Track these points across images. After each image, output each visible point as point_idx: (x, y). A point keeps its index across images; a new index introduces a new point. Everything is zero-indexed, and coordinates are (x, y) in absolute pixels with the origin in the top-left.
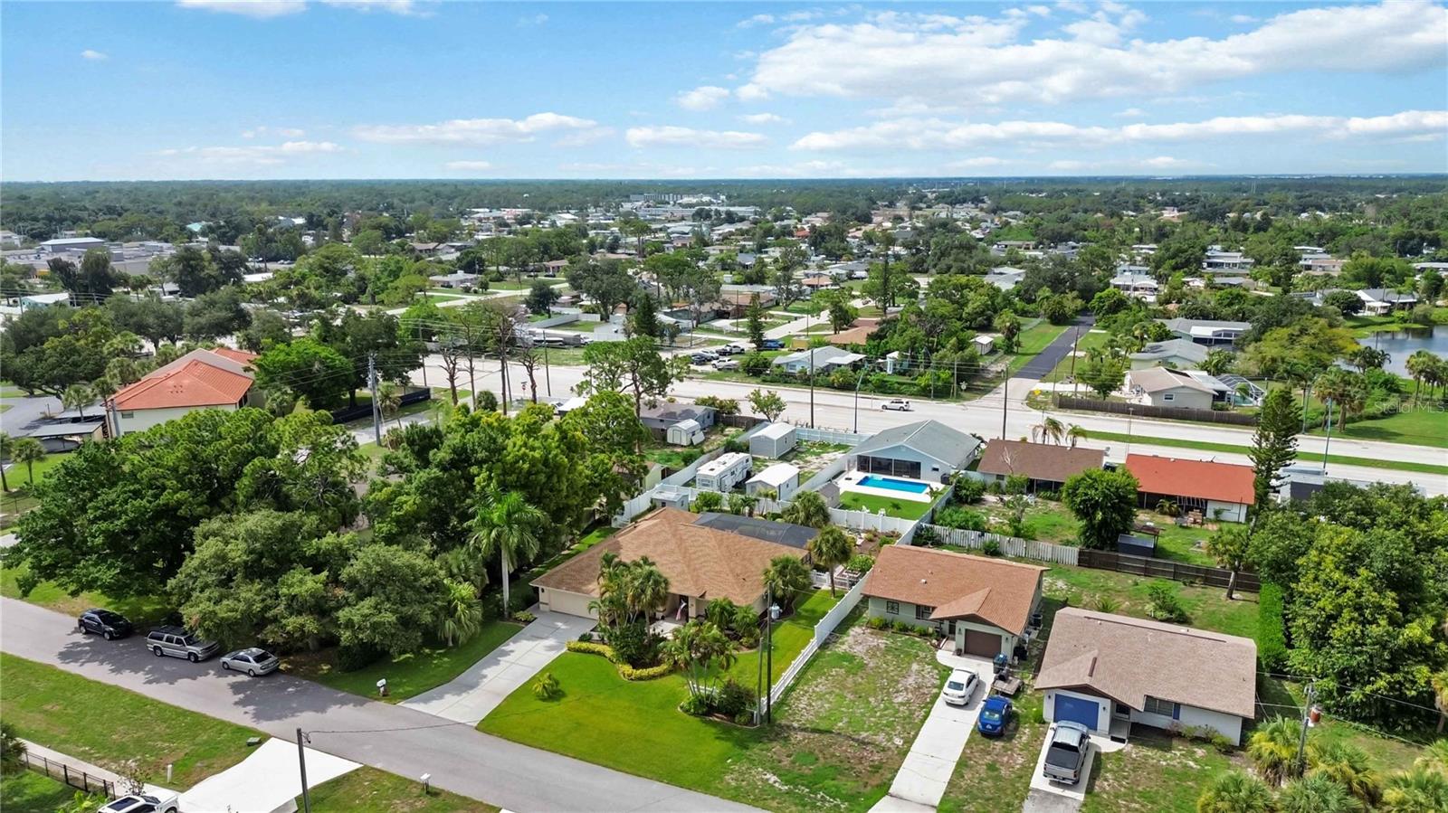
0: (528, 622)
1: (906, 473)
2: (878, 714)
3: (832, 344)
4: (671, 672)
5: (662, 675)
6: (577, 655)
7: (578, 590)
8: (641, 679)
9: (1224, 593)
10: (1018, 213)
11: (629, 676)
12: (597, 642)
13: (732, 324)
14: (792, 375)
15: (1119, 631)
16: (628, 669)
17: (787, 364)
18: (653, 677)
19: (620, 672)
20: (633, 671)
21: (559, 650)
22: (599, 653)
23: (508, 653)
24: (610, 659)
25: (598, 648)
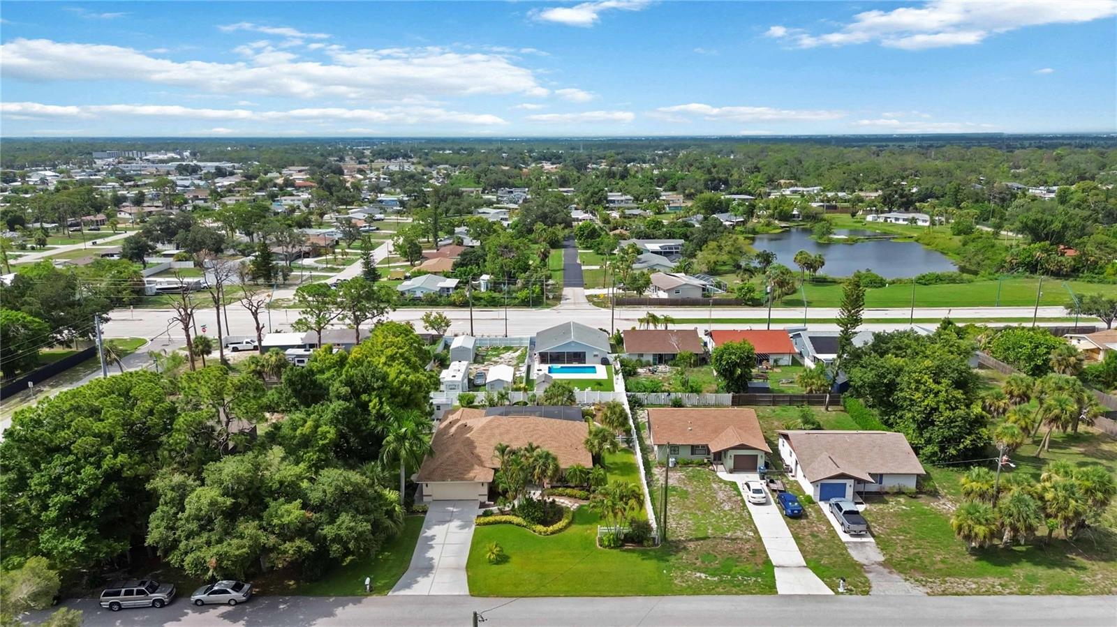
0: (424, 512)
1: (575, 361)
2: (724, 519)
3: (429, 273)
4: (570, 524)
5: (566, 527)
6: (486, 528)
7: (462, 479)
8: (553, 533)
9: (823, 409)
10: (447, 166)
11: (545, 532)
12: (497, 514)
13: (316, 262)
14: (419, 299)
15: (830, 439)
16: (540, 528)
17: (409, 290)
18: (560, 530)
19: (534, 531)
20: (545, 529)
21: (470, 527)
22: (505, 522)
23: (432, 538)
24: (518, 525)
25: (504, 518)
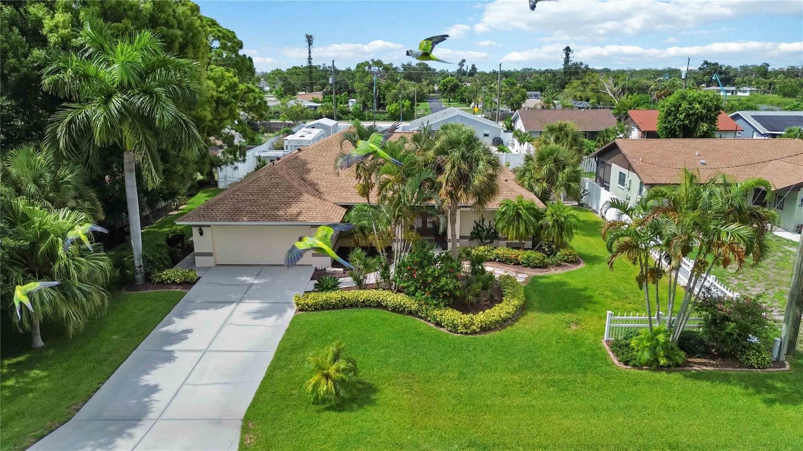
0: (188, 284)
4: (522, 310)
8: (485, 329)
11: (465, 326)
12: (347, 290)
18: (503, 323)
19: (438, 324)
20: (466, 318)
21: (281, 312)
22: (366, 304)
23: (180, 336)
24: (398, 310)
25: (363, 295)
